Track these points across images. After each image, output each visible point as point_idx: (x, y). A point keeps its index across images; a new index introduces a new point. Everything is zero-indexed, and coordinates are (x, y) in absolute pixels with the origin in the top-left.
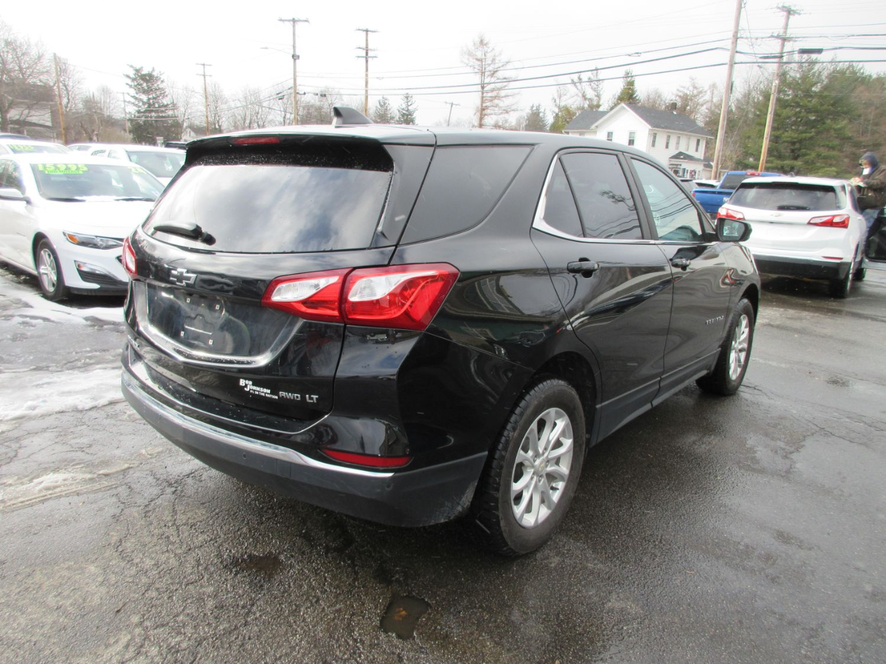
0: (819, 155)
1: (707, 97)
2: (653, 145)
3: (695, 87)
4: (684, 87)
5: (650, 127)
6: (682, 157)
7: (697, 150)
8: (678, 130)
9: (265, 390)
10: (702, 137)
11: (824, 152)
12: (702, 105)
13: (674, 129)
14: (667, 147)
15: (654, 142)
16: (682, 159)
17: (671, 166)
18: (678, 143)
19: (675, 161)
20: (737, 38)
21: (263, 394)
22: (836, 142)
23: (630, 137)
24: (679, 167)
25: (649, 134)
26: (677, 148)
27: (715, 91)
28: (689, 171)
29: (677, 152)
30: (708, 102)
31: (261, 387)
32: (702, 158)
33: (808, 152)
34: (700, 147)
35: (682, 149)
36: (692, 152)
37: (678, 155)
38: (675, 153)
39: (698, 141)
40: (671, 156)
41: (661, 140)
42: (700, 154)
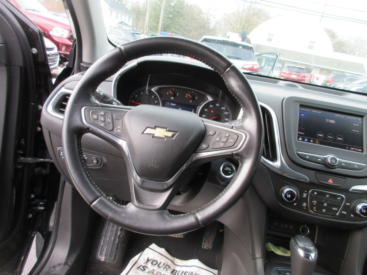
2: (111, 16)
5: (109, 7)
7: (129, 22)
8: (121, 11)
10: (131, 16)
13: (119, 10)
14: (117, 18)
15: (111, 14)
16: (123, 24)
17: (119, 27)
18: (121, 17)
19: (120, 25)
25: (109, 10)
26: (121, 19)
29: (121, 21)
32: (131, 25)
34: (130, 20)
35: (123, 20)
36: (127, 22)
37: (121, 23)
38: (120, 21)
39: (129, 17)
40: (118, 22)
41: (114, 14)
42: (130, 24)
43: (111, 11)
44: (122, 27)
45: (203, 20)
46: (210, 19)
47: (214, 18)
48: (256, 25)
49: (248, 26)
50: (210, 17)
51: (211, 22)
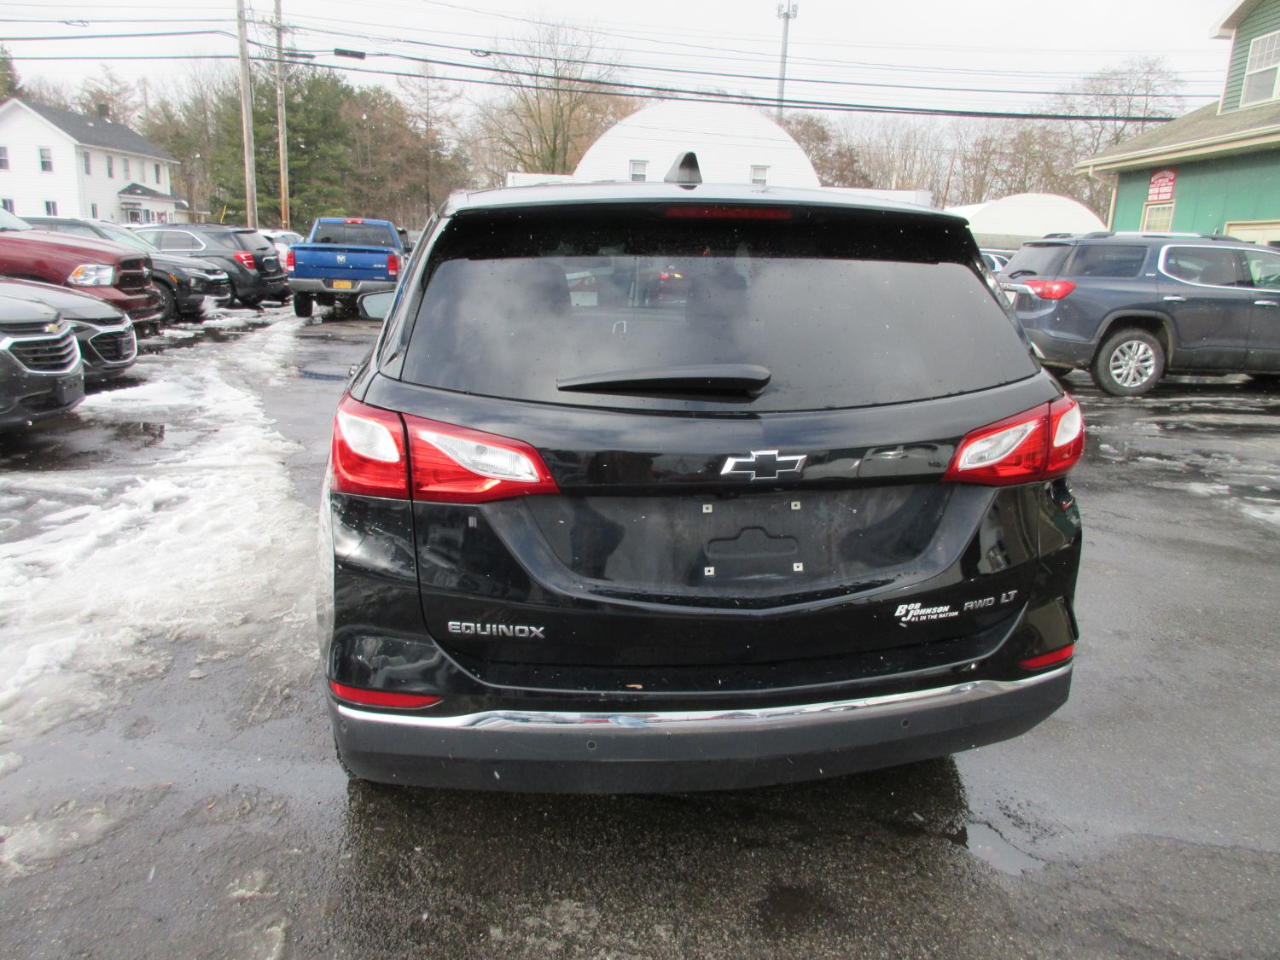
0: (319, 192)
1: (137, 98)
2: (88, 171)
3: (113, 80)
4: (95, 80)
5: (77, 142)
6: (139, 192)
7: (158, 181)
8: (121, 148)
9: (941, 609)
10: (162, 162)
11: (326, 188)
12: (133, 110)
13: (115, 147)
14: (111, 175)
15: (87, 166)
16: (139, 194)
17: (124, 206)
18: (127, 170)
19: (129, 198)
20: (245, 22)
21: (935, 617)
22: (336, 175)
23: (42, 157)
24: (138, 207)
25: (77, 153)
26: (127, 178)
27: (148, 89)
28: (156, 215)
30: (140, 105)
31: (933, 607)
32: (168, 193)
33: (306, 186)
34: (162, 177)
35: (136, 179)
36: (151, 184)
37: (132, 189)
38: (126, 184)
39: (157, 168)
40: (120, 190)
41: (99, 163)
42: (164, 188)
43: (87, 157)
44: (140, 204)
45: (417, 137)
46: (437, 132)
47: (453, 125)
48: (592, 133)
49: (565, 143)
50: (436, 127)
51: (445, 141)
